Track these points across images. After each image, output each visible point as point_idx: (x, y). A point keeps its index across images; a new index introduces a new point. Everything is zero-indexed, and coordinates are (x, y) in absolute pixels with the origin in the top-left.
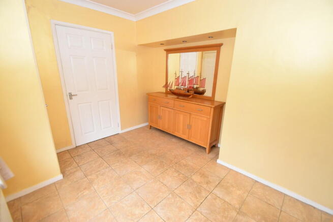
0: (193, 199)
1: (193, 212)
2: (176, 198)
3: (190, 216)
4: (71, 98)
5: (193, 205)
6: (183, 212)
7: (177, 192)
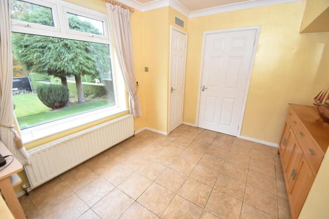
0: (173, 214)
1: (156, 215)
2: (170, 197)
3: (152, 212)
4: (203, 90)
5: (165, 214)
6: (154, 204)
7: (177, 197)
